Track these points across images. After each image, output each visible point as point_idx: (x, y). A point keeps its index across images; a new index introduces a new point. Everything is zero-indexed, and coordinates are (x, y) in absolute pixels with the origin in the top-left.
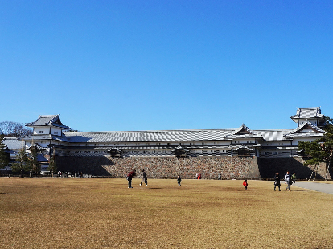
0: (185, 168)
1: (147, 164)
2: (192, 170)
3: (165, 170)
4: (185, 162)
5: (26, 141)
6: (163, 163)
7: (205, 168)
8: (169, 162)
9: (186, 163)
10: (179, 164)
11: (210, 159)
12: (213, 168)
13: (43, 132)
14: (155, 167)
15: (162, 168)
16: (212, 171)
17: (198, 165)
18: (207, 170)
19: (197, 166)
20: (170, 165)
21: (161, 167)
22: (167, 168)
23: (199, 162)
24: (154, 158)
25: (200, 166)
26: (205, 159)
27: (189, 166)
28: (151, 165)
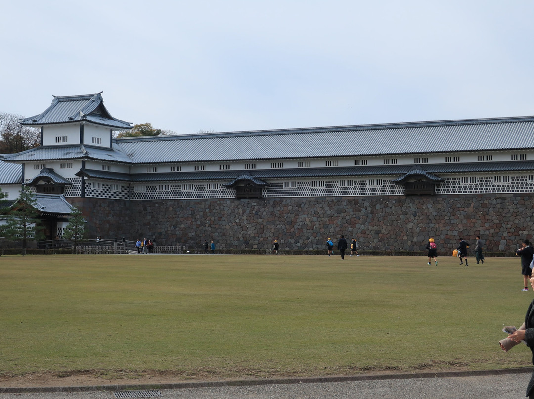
0: (432, 225)
1: (331, 218)
2: (450, 233)
3: (377, 232)
4: (432, 210)
5: (24, 163)
6: (372, 213)
7: (487, 225)
8: (388, 210)
9: (434, 213)
10: (415, 215)
11: (499, 201)
12: (509, 226)
13: (65, 139)
14: (353, 224)
15: (371, 228)
16: (505, 234)
17: (467, 217)
18: (492, 231)
19: (465, 221)
20: (393, 218)
21: (367, 224)
22: (384, 227)
23: (471, 209)
24: (349, 201)
25: (473, 221)
26: (486, 202)
27: (443, 222)
28: (341, 218)
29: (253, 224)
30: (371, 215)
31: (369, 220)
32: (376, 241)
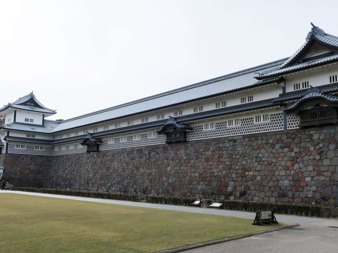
0: (182, 168)
1: (127, 164)
2: (193, 175)
3: (150, 174)
4: (183, 155)
6: (149, 159)
7: (221, 167)
8: (157, 156)
9: (185, 158)
10: (173, 159)
11: (231, 143)
12: (237, 167)
14: (138, 169)
15: (147, 171)
16: (234, 175)
17: (207, 160)
18: (224, 172)
19: (205, 164)
20: (159, 162)
21: (145, 168)
22: (154, 170)
23: (210, 153)
25: (211, 163)
26: (221, 145)
27: (190, 165)
28: (132, 164)
29: (93, 169)
30: (148, 161)
31: (146, 165)
32: (147, 182)
